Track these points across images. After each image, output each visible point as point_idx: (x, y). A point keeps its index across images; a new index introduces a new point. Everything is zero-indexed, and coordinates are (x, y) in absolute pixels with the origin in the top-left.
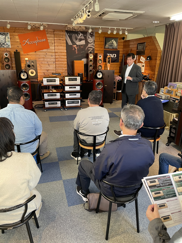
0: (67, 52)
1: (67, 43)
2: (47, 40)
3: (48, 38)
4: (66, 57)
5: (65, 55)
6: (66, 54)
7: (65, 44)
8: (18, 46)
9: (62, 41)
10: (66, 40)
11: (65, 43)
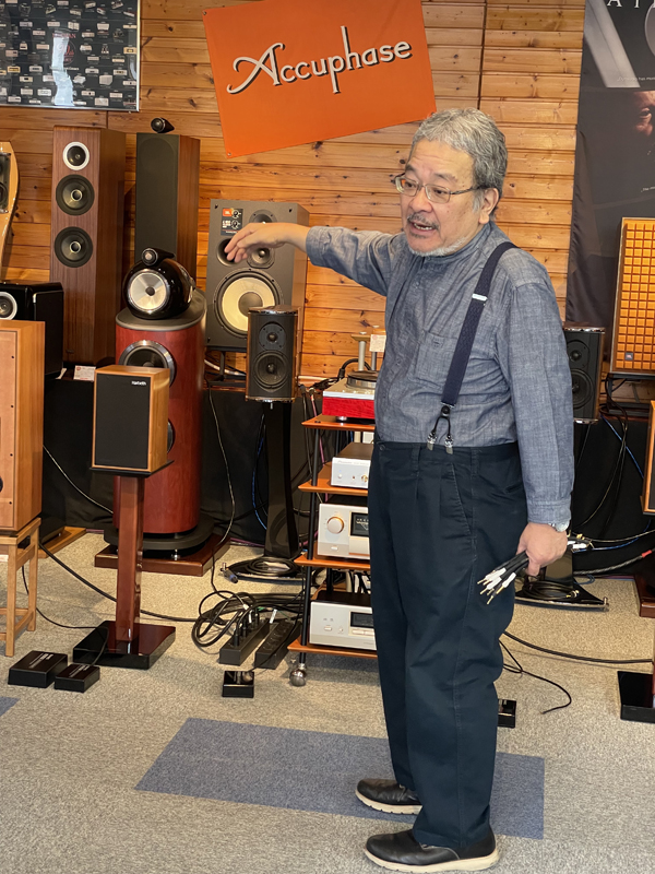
0: (584, 152)
1: (590, 71)
2: (419, 49)
3: (431, 35)
4: (567, 191)
5: (564, 177)
6: (568, 166)
7: (574, 83)
8: (195, 95)
9: (549, 55)
10: (586, 48)
11: (578, 69)
